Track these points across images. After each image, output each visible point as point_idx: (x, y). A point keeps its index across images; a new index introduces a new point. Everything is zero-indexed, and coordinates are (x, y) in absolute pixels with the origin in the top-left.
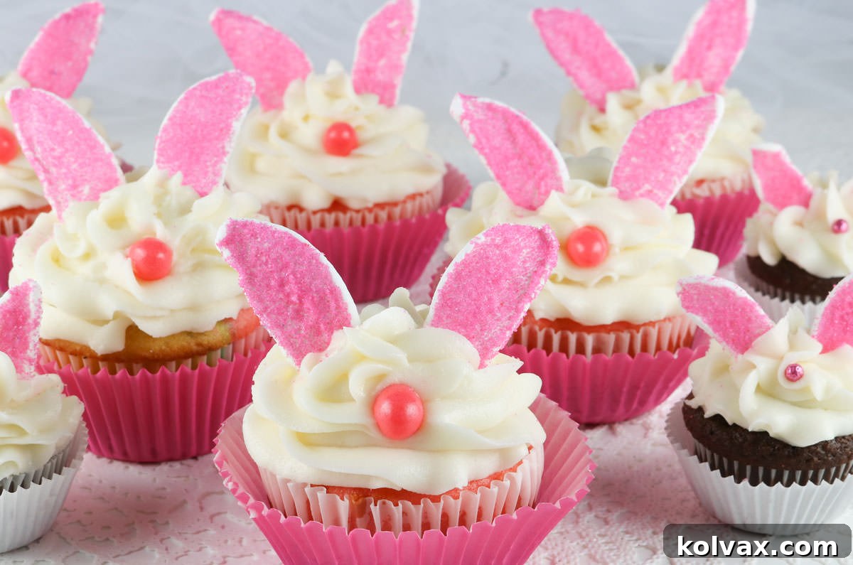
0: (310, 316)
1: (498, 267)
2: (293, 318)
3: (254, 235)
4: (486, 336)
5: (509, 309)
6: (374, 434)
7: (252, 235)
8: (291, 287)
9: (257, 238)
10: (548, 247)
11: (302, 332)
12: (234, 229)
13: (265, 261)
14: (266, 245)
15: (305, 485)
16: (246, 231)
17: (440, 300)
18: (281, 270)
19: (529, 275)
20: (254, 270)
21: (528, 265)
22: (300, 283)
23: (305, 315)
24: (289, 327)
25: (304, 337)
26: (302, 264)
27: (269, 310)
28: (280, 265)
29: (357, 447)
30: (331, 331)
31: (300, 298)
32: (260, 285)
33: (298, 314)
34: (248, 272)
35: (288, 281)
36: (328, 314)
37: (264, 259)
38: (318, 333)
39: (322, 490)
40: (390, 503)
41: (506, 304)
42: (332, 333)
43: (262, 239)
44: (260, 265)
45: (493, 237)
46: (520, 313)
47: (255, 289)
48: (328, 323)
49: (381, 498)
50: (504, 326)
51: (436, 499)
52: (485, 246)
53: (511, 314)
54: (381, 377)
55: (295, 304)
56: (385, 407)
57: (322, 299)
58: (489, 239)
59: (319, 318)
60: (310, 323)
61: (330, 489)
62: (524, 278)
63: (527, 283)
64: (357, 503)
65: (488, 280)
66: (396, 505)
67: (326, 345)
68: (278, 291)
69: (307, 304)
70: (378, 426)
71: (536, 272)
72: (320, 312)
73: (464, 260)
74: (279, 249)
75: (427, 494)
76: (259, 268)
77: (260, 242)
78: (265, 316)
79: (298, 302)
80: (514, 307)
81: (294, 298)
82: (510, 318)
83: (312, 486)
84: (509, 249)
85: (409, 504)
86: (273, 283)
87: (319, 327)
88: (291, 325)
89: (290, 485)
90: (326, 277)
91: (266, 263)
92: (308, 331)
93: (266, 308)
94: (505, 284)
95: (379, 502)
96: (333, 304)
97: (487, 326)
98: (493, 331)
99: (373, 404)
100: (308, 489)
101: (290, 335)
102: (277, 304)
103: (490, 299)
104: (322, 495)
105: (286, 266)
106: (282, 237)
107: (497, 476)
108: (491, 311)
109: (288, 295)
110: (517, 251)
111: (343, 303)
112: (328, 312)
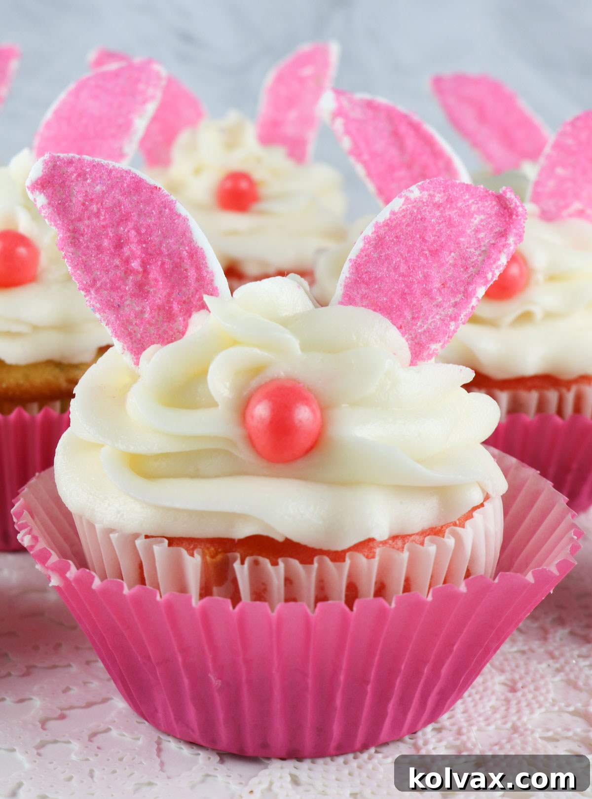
0: (159, 292)
1: (439, 234)
2: (133, 295)
3: (82, 175)
4: (421, 327)
5: (454, 293)
6: (245, 454)
7: (79, 175)
8: (133, 248)
9: (87, 179)
10: (511, 215)
11: (147, 315)
12: (54, 166)
13: (95, 210)
14: (98, 188)
15: (136, 536)
16: (71, 169)
17: (352, 274)
18: (118, 224)
19: (483, 248)
20: (81, 226)
21: (482, 235)
22: (145, 242)
23: (152, 290)
24: (127, 309)
25: (149, 323)
26: (150, 215)
27: (98, 284)
28: (118, 215)
29: (217, 476)
30: (188, 313)
31: (144, 264)
32: (87, 247)
33: (141, 291)
34: (71, 227)
35: (128, 241)
36: (184, 289)
37: (94, 208)
38: (170, 317)
39: (162, 542)
40: (266, 562)
41: (451, 284)
42: (190, 316)
43: (93, 181)
44: (89, 218)
45: (431, 192)
46: (471, 297)
47: (80, 253)
48: (184, 302)
49: (252, 555)
50: (447, 315)
51: (338, 556)
52: (420, 204)
53: (457, 300)
54: (257, 370)
55: (138, 272)
56: (261, 411)
57: (177, 266)
58: (426, 193)
59: (169, 295)
60: (158, 302)
61: (173, 541)
62: (477, 253)
63: (480, 258)
64: (214, 560)
65: (423, 250)
66: (275, 564)
67: (181, 335)
68: (113, 255)
69: (155, 273)
70: (251, 440)
71: (494, 244)
72: (173, 287)
73: (390, 219)
74: (116, 194)
75: (325, 548)
76: (87, 222)
77: (89, 185)
78: (92, 292)
79: (141, 269)
80: (462, 289)
81: (135, 264)
82: (455, 305)
83: (147, 537)
84: (455, 211)
85: (295, 563)
86: (106, 243)
87: (171, 307)
88: (131, 306)
89: (113, 536)
90: (184, 234)
91: (97, 215)
92: (155, 313)
93: (94, 281)
94: (449, 258)
95: (248, 561)
96: (192, 273)
97: (422, 314)
98: (430, 321)
99: (243, 409)
100: (139, 543)
101: (127, 321)
102: (111, 274)
103: (426, 277)
104: (160, 549)
105: (125, 218)
106: (122, 176)
107: (436, 532)
108: (427, 293)
109: (127, 261)
110: (466, 214)
111: (207, 272)
112: (185, 285)
